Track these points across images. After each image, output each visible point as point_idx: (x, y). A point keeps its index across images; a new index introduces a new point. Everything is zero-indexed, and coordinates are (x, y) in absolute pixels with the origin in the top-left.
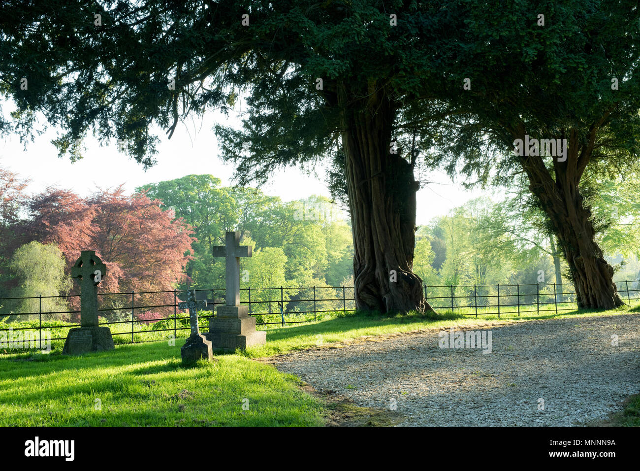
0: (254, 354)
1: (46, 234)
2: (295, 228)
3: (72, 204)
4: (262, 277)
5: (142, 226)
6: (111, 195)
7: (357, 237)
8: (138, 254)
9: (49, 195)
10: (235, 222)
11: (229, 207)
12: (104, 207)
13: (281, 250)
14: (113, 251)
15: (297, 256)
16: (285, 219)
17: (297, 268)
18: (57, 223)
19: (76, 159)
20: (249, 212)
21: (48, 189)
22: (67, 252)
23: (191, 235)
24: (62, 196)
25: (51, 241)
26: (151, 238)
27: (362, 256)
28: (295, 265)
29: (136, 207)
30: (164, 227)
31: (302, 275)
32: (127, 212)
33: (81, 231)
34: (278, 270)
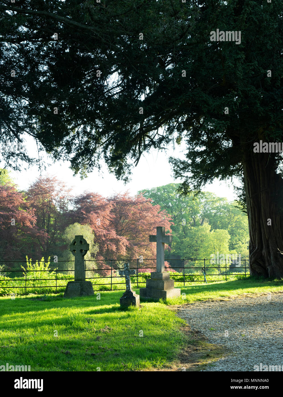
0: (171, 303)
1: (83, 218)
2: (236, 217)
3: (98, 201)
4: (214, 248)
5: (141, 215)
6: (122, 195)
7: (251, 229)
8: (138, 232)
9: (85, 195)
10: (198, 213)
11: (194, 204)
12: (118, 203)
13: (226, 231)
14: (123, 229)
15: (237, 235)
16: (230, 212)
17: (237, 242)
18: (89, 212)
19: (84, 178)
20: (207, 207)
21: (85, 191)
22: (95, 230)
23: (170, 221)
24: (93, 196)
25: (86, 223)
26: (146, 222)
27: (254, 241)
28: (236, 241)
29: (137, 203)
30: (154, 216)
31: (240, 247)
32: (132, 206)
33: (104, 217)
34: (225, 244)
